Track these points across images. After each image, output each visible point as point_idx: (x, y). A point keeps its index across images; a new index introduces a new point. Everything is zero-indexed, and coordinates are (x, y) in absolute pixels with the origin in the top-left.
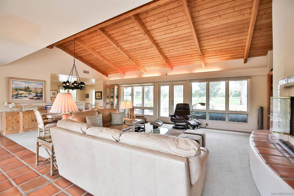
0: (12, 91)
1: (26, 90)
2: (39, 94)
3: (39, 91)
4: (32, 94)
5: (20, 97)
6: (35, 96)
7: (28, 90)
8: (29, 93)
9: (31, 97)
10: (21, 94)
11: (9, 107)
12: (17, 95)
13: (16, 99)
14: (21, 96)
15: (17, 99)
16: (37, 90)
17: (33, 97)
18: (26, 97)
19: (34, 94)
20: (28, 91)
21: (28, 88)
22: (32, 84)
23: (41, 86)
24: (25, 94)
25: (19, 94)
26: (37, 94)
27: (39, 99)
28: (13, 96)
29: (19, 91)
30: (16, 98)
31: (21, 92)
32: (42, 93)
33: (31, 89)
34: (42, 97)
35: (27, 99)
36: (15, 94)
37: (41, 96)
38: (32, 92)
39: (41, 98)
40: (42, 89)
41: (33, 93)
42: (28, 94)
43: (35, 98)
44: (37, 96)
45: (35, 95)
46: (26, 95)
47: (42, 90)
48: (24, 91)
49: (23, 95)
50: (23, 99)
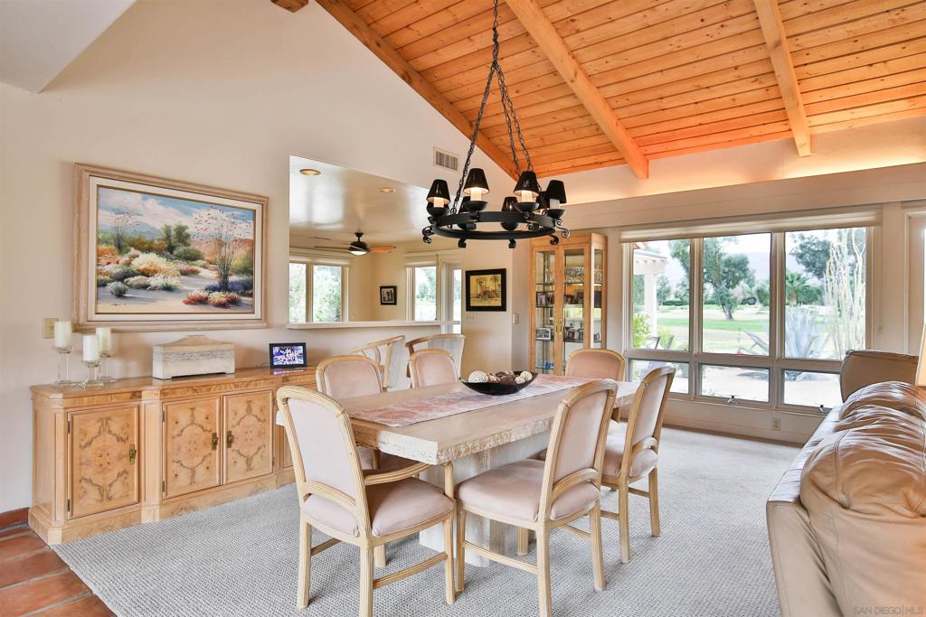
0: (99, 254)
1: (171, 249)
2: (238, 272)
3: (238, 258)
4: (204, 272)
5: (142, 294)
6: (214, 289)
7: (181, 249)
8: (184, 266)
9: (198, 292)
10: (145, 273)
11: (81, 352)
12: (122, 277)
13: (119, 301)
14: (145, 287)
15: (123, 306)
16: (225, 251)
17: (204, 294)
18: (168, 289)
19: (210, 276)
20: (179, 257)
21: (182, 235)
22: (204, 213)
23: (243, 230)
24: (166, 273)
25: (133, 274)
26: (225, 277)
27: (233, 302)
28: (101, 284)
29: (133, 251)
30: (120, 294)
31: (143, 260)
32: (248, 270)
33: (195, 246)
34: (251, 295)
35: (175, 303)
36: (114, 269)
37: (247, 288)
38: (200, 262)
39: (245, 299)
40: (253, 243)
41: (205, 267)
42: (184, 273)
43: (218, 296)
44: (224, 286)
45: (216, 283)
46: (173, 281)
47: (253, 251)
48: (159, 252)
49: (155, 281)
50: (153, 301)
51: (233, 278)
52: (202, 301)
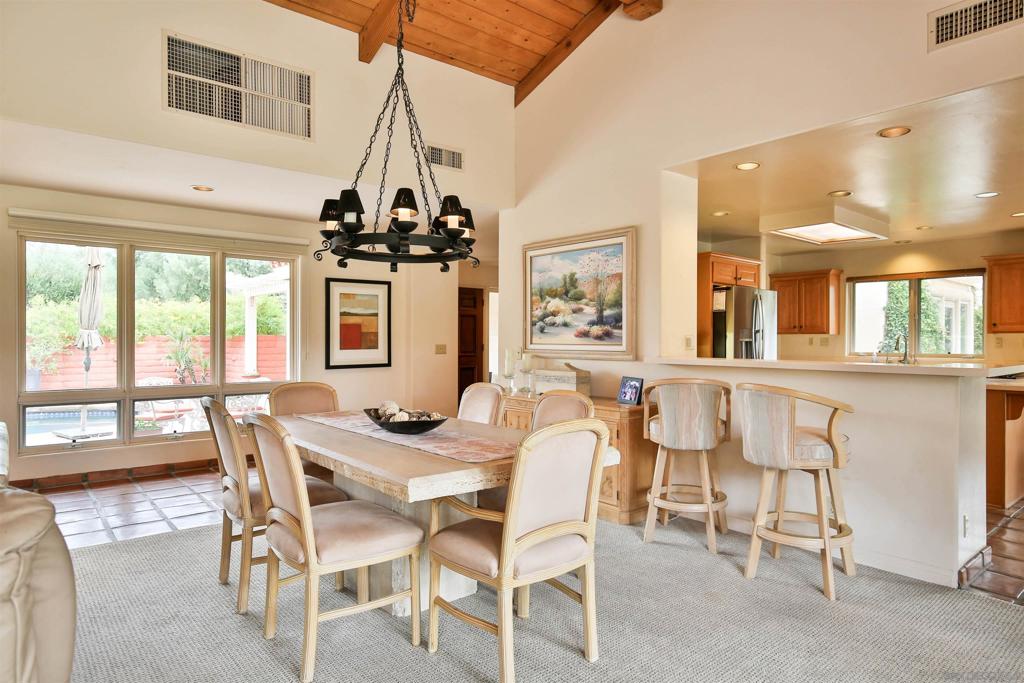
0: (531, 303)
1: (566, 293)
2: (611, 306)
3: (610, 297)
4: (587, 309)
5: (552, 329)
6: (592, 323)
7: (573, 292)
8: (574, 305)
9: (583, 327)
10: (554, 314)
12: (542, 319)
13: (542, 335)
14: (553, 324)
15: (545, 339)
16: (601, 288)
17: (587, 328)
18: (565, 325)
19: (590, 312)
20: (571, 299)
21: (572, 281)
22: (585, 258)
23: (619, 265)
24: (564, 313)
25: (548, 316)
26: (600, 311)
27: (607, 335)
28: (533, 324)
29: (548, 299)
30: (542, 330)
31: (553, 305)
32: (618, 304)
33: (581, 288)
34: (621, 328)
35: (568, 336)
36: (538, 313)
37: (618, 321)
38: (584, 301)
39: (615, 331)
40: (620, 276)
41: (587, 305)
42: (574, 312)
43: (596, 330)
44: (600, 321)
45: (595, 318)
46: (568, 319)
47: (621, 285)
48: (561, 298)
49: (559, 319)
50: (557, 335)
51: (606, 313)
52: (585, 334)
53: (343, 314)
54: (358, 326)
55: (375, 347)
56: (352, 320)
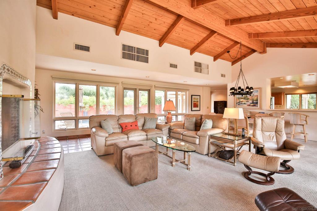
0: (236, 100)
1: (245, 98)
3: (255, 98)
4: (250, 101)
5: (241, 104)
6: (251, 103)
7: (246, 98)
8: (247, 100)
9: (249, 104)
10: (242, 102)
12: (239, 102)
16: (253, 98)
18: (245, 104)
19: (251, 101)
20: (246, 99)
23: (256, 94)
24: (244, 101)
26: (253, 101)
27: (255, 105)
28: (237, 103)
30: (239, 104)
31: (242, 100)
32: (257, 100)
35: (246, 106)
36: (238, 101)
37: (257, 103)
39: (256, 105)
40: (258, 96)
42: (247, 101)
43: (252, 104)
44: (253, 103)
45: (252, 102)
46: (245, 103)
47: (258, 97)
48: (243, 99)
49: (243, 103)
50: (243, 105)
51: (254, 102)
52: (250, 105)
53: (194, 101)
54: (196, 103)
55: (198, 107)
56: (195, 102)
